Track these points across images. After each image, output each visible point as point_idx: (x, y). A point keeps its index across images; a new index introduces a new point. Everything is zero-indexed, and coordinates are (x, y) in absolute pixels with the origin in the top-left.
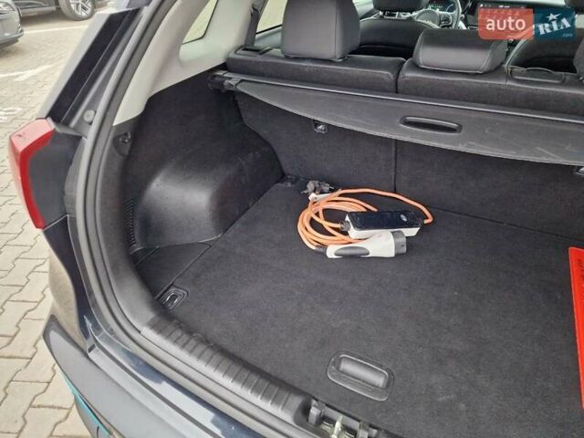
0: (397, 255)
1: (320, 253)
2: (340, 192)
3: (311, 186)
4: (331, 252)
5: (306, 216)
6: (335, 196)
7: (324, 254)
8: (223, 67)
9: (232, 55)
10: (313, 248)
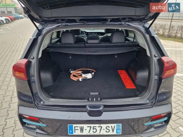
0: (92, 77)
1: (78, 81)
2: (76, 70)
3: (70, 70)
4: (80, 80)
5: (72, 76)
6: (76, 71)
7: (79, 81)
8: (48, 47)
9: (49, 45)
10: (76, 80)
